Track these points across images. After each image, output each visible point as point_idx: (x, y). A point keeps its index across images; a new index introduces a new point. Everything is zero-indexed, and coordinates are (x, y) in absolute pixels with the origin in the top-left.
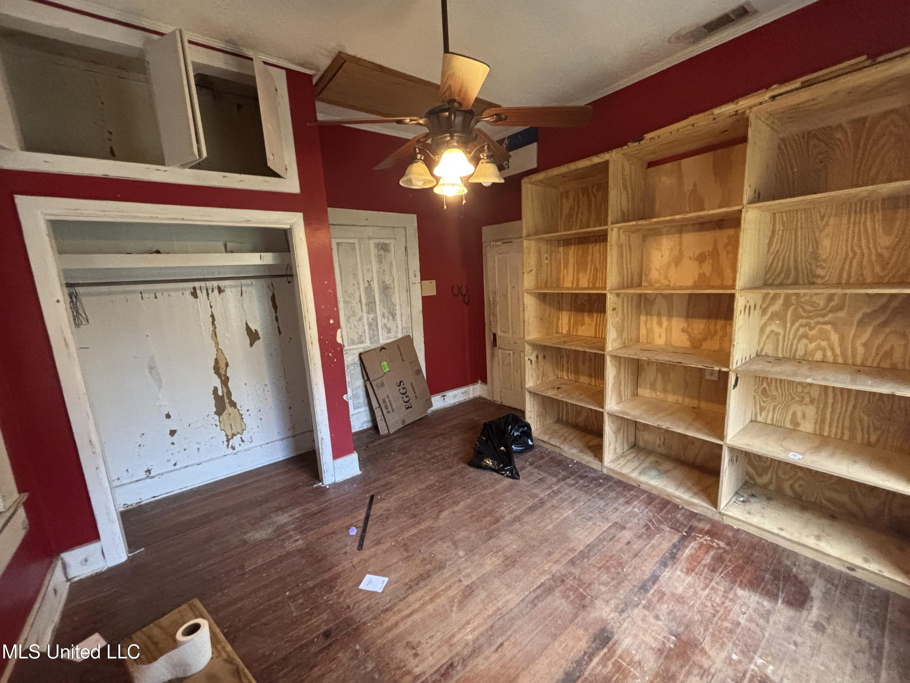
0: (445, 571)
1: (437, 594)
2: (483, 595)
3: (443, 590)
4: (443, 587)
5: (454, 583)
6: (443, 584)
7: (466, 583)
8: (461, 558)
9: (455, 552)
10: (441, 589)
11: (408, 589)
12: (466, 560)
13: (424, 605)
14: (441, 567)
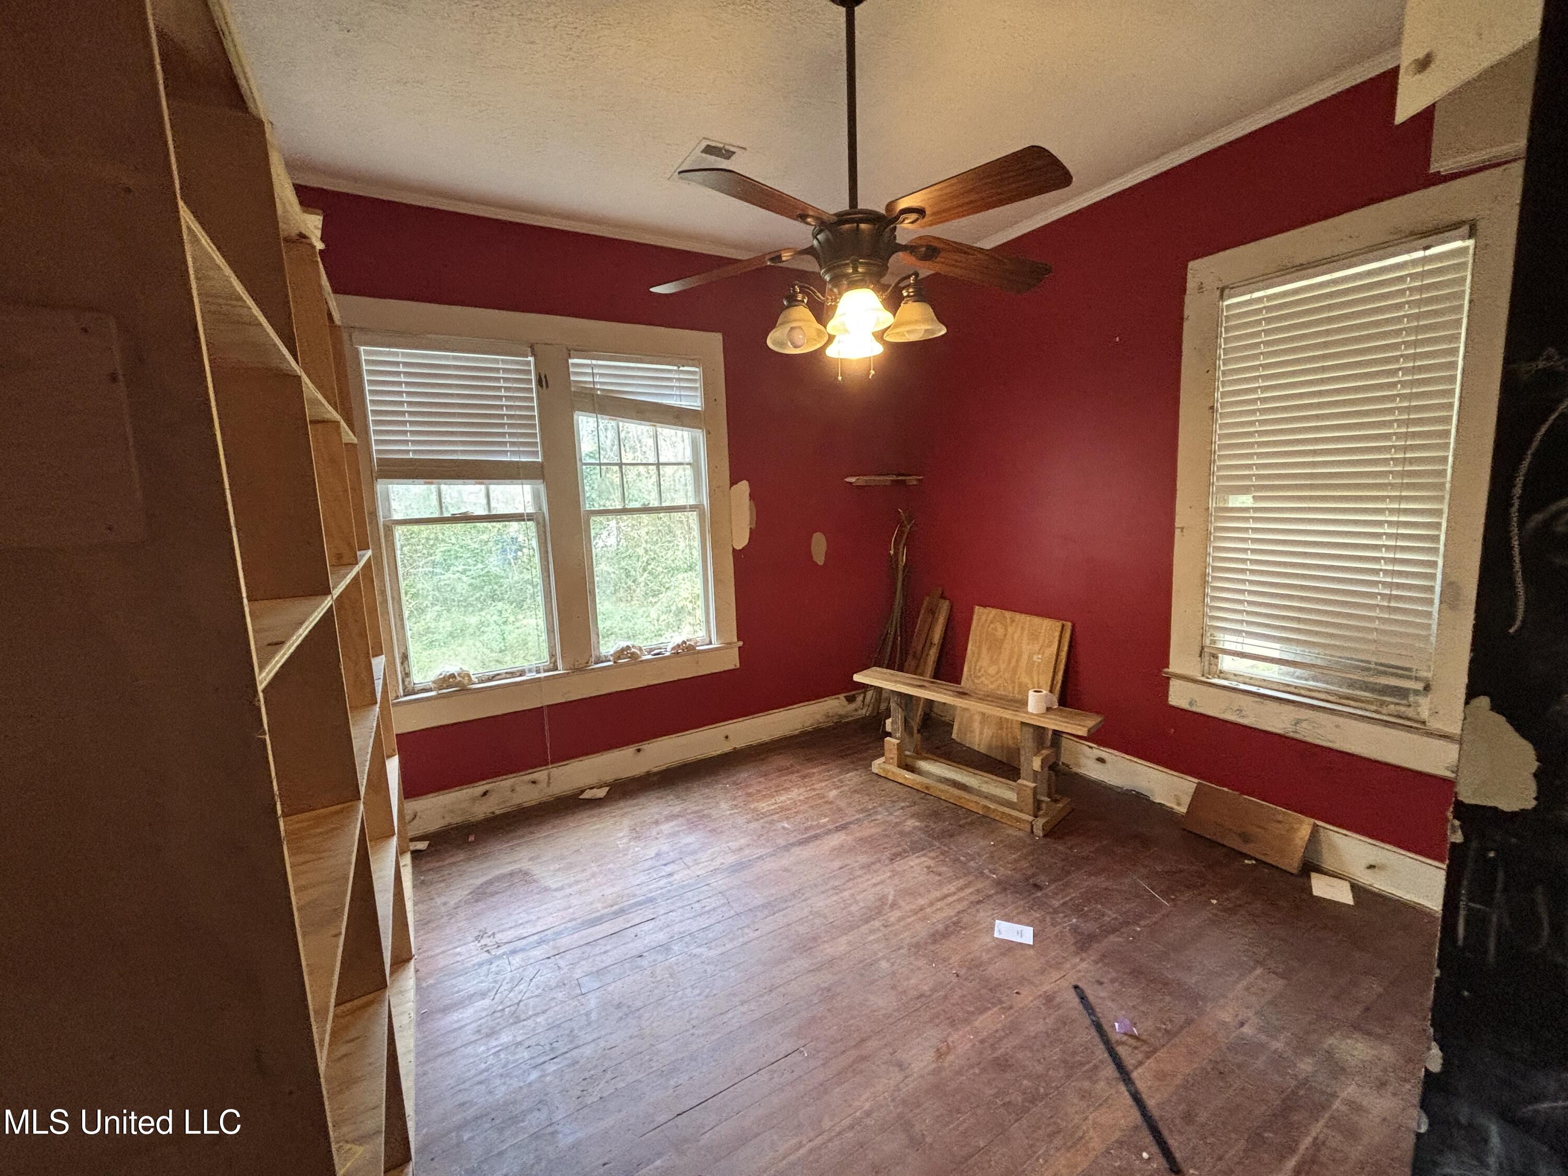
0: (908, 940)
1: (916, 913)
2: (854, 908)
3: (909, 917)
4: (909, 920)
5: (893, 924)
6: (909, 924)
7: (877, 924)
8: (883, 958)
9: (895, 967)
10: (912, 919)
11: (959, 922)
12: (876, 954)
13: (931, 904)
14: (916, 948)
